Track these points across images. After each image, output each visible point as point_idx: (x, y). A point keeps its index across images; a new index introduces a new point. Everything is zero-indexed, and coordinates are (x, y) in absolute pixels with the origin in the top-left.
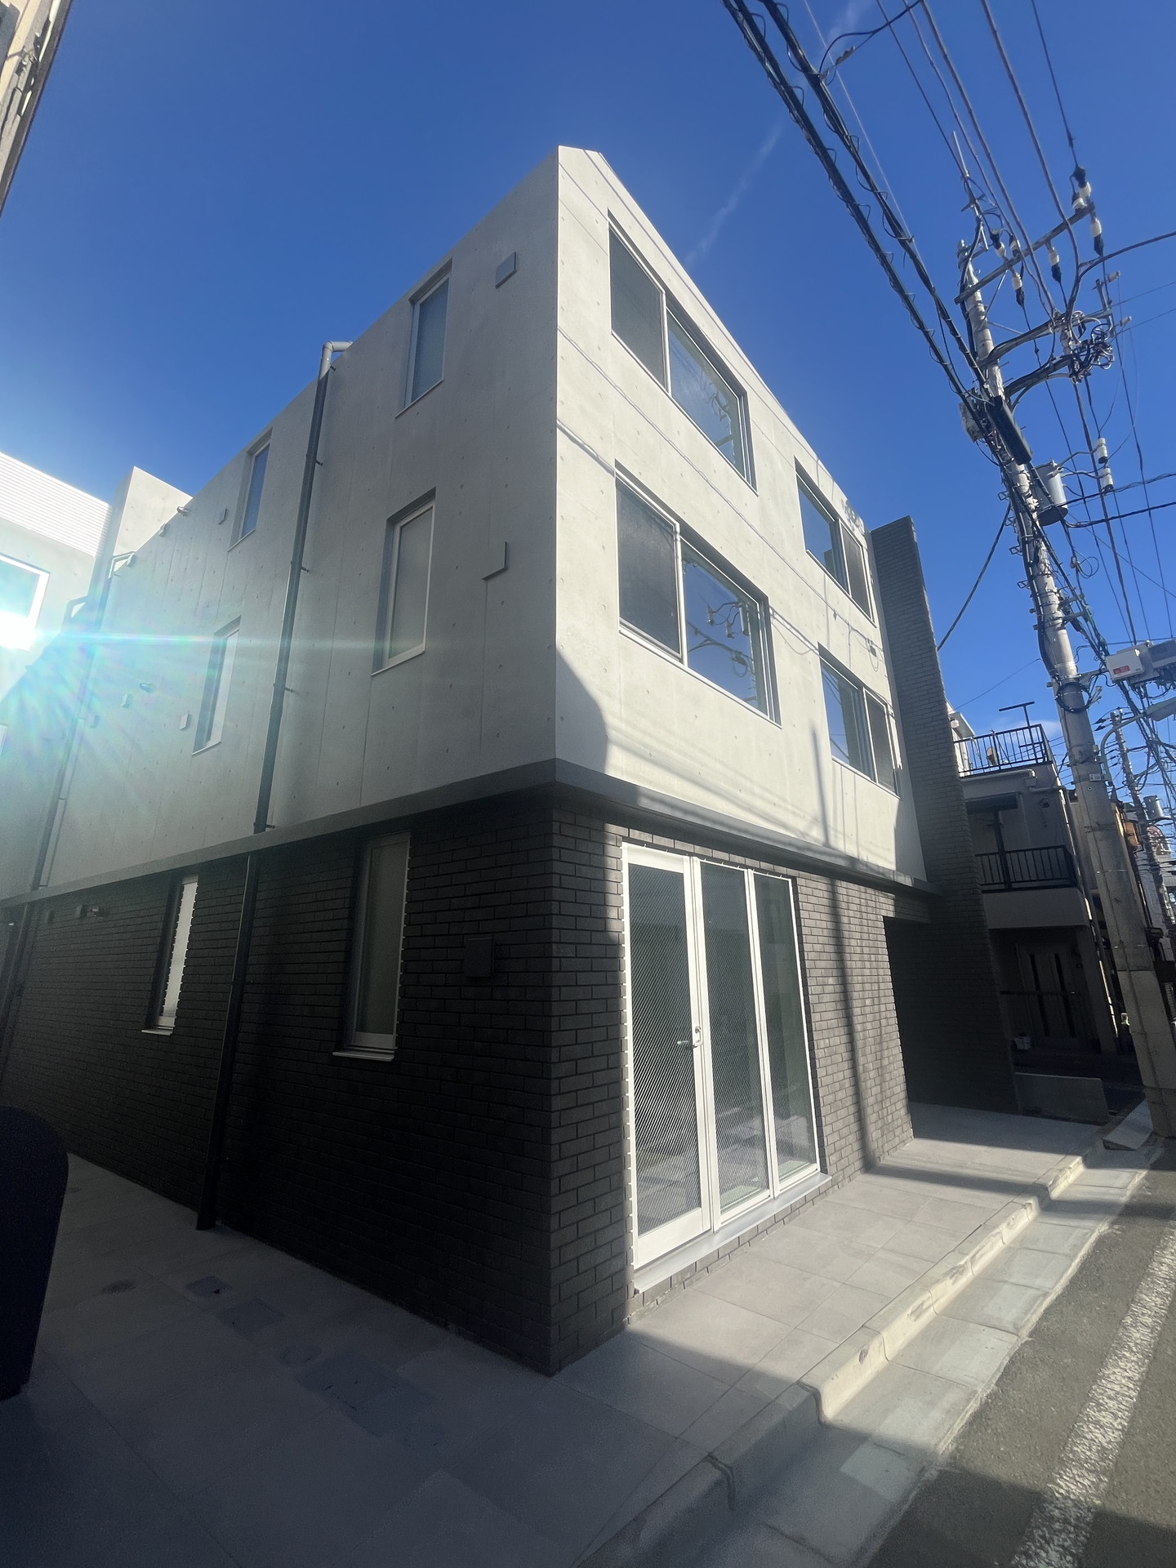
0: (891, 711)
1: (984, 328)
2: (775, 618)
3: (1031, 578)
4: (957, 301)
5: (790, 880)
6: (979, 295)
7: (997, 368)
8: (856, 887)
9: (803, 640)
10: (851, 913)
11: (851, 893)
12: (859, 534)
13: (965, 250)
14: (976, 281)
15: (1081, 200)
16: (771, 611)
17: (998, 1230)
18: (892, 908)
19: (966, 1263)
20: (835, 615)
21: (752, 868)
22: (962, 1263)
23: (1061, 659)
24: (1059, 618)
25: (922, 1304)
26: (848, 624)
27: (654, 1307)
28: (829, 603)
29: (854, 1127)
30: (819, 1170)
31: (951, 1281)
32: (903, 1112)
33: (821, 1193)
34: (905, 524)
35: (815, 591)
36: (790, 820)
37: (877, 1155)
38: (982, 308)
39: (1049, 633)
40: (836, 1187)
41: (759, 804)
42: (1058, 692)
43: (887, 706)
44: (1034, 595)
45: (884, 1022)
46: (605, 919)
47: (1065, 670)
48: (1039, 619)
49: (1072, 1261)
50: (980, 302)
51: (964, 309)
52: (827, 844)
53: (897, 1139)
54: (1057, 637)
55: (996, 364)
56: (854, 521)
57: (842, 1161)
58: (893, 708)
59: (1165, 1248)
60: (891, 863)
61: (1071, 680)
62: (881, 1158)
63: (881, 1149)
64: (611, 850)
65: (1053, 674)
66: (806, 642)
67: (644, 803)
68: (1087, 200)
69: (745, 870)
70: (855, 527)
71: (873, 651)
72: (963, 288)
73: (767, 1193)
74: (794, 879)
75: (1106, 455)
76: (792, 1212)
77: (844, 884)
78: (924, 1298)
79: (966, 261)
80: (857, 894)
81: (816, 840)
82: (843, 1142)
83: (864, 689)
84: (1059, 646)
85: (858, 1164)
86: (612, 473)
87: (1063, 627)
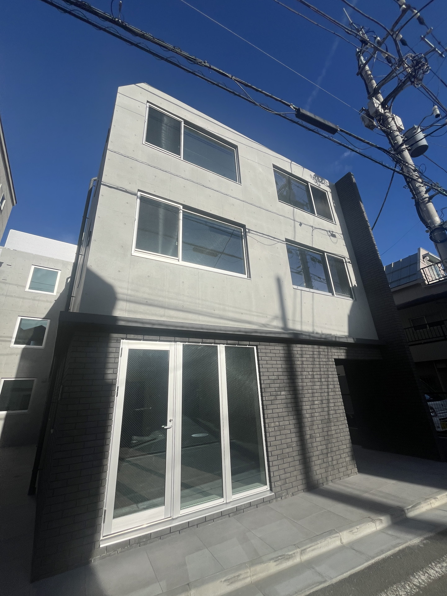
0: (348, 260)
1: (371, 80)
2: (249, 233)
3: (408, 183)
4: (358, 75)
5: (255, 347)
6: (367, 68)
7: (379, 94)
8: (310, 346)
9: (272, 239)
10: (304, 359)
11: (304, 349)
12: (325, 186)
13: (359, 52)
14: (364, 62)
15: (404, 6)
16: (247, 230)
17: (338, 535)
18: (343, 354)
19: (294, 553)
20: (301, 224)
21: (224, 344)
22: (290, 553)
23: (430, 217)
24: (426, 198)
25: (238, 576)
26: (312, 227)
27: (114, 554)
28: (297, 219)
29: (299, 467)
30: (269, 489)
31: (275, 563)
32: (348, 459)
33: (264, 501)
34: (348, 177)
35: (284, 217)
36: (255, 319)
37: (321, 481)
38: (370, 73)
39: (422, 206)
40: (279, 499)
41: (231, 315)
42: (431, 234)
43: (345, 258)
44: (411, 191)
45: (332, 412)
46: (104, 374)
47: (433, 222)
48: (416, 201)
49: (367, 561)
50: (368, 70)
51: (362, 76)
52: (285, 328)
53: (341, 474)
54: (426, 207)
55: (379, 93)
56: (321, 182)
57: (286, 485)
58: (350, 258)
59: (439, 563)
60: (344, 332)
61: (437, 227)
62: (325, 484)
63: (325, 479)
64: (113, 344)
65: (427, 225)
66: (275, 240)
67: (122, 323)
68: (406, 5)
69: (218, 345)
70: (321, 184)
71: (334, 236)
72: (359, 67)
73: (222, 500)
74: (257, 346)
75: (439, 113)
76: (237, 511)
77: (299, 346)
78: (242, 572)
79: (359, 57)
80: (311, 349)
81: (275, 327)
82: (288, 475)
83: (325, 254)
84: (428, 212)
85: (301, 487)
86: (136, 195)
87: (429, 201)
